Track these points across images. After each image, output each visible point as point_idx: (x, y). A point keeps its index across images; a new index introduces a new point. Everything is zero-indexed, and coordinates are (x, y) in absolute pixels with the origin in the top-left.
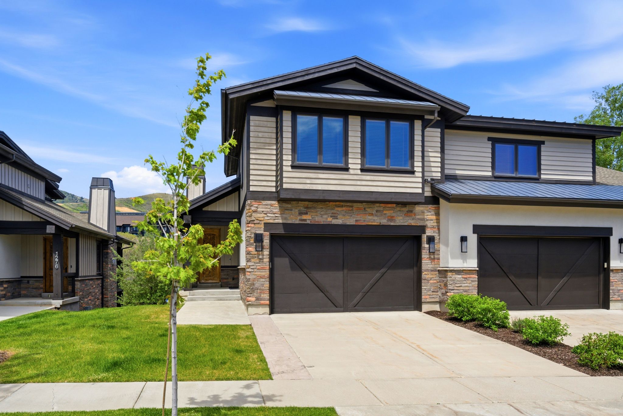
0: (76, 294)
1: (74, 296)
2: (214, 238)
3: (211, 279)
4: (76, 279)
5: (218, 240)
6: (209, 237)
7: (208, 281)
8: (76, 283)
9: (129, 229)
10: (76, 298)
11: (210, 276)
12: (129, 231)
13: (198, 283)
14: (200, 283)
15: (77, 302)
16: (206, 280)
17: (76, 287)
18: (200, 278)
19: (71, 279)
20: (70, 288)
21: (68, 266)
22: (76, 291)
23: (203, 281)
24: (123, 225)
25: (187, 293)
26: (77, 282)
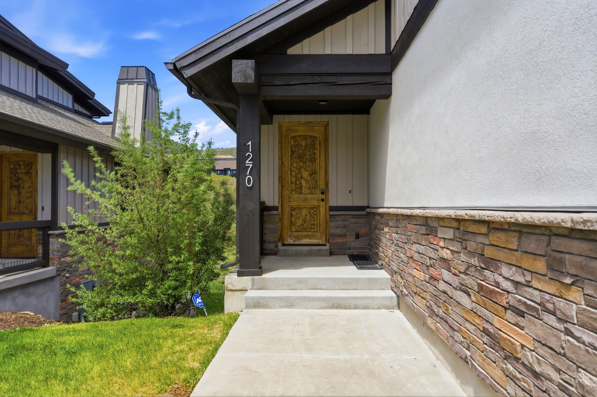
0: (51, 262)
1: (48, 266)
2: (313, 145)
3: (307, 237)
4: (50, 232)
5: (323, 149)
6: (303, 144)
7: (301, 240)
8: (51, 240)
9: (229, 172)
10: (50, 270)
11: (305, 230)
12: (229, 174)
13: (280, 244)
14: (284, 245)
15: (52, 278)
16: (298, 238)
17: (51, 247)
18: (285, 232)
19: (41, 232)
20: (40, 250)
21: (37, 208)
22: (51, 256)
23: (290, 241)
24: (225, 169)
25: (246, 281)
26: (53, 238)
